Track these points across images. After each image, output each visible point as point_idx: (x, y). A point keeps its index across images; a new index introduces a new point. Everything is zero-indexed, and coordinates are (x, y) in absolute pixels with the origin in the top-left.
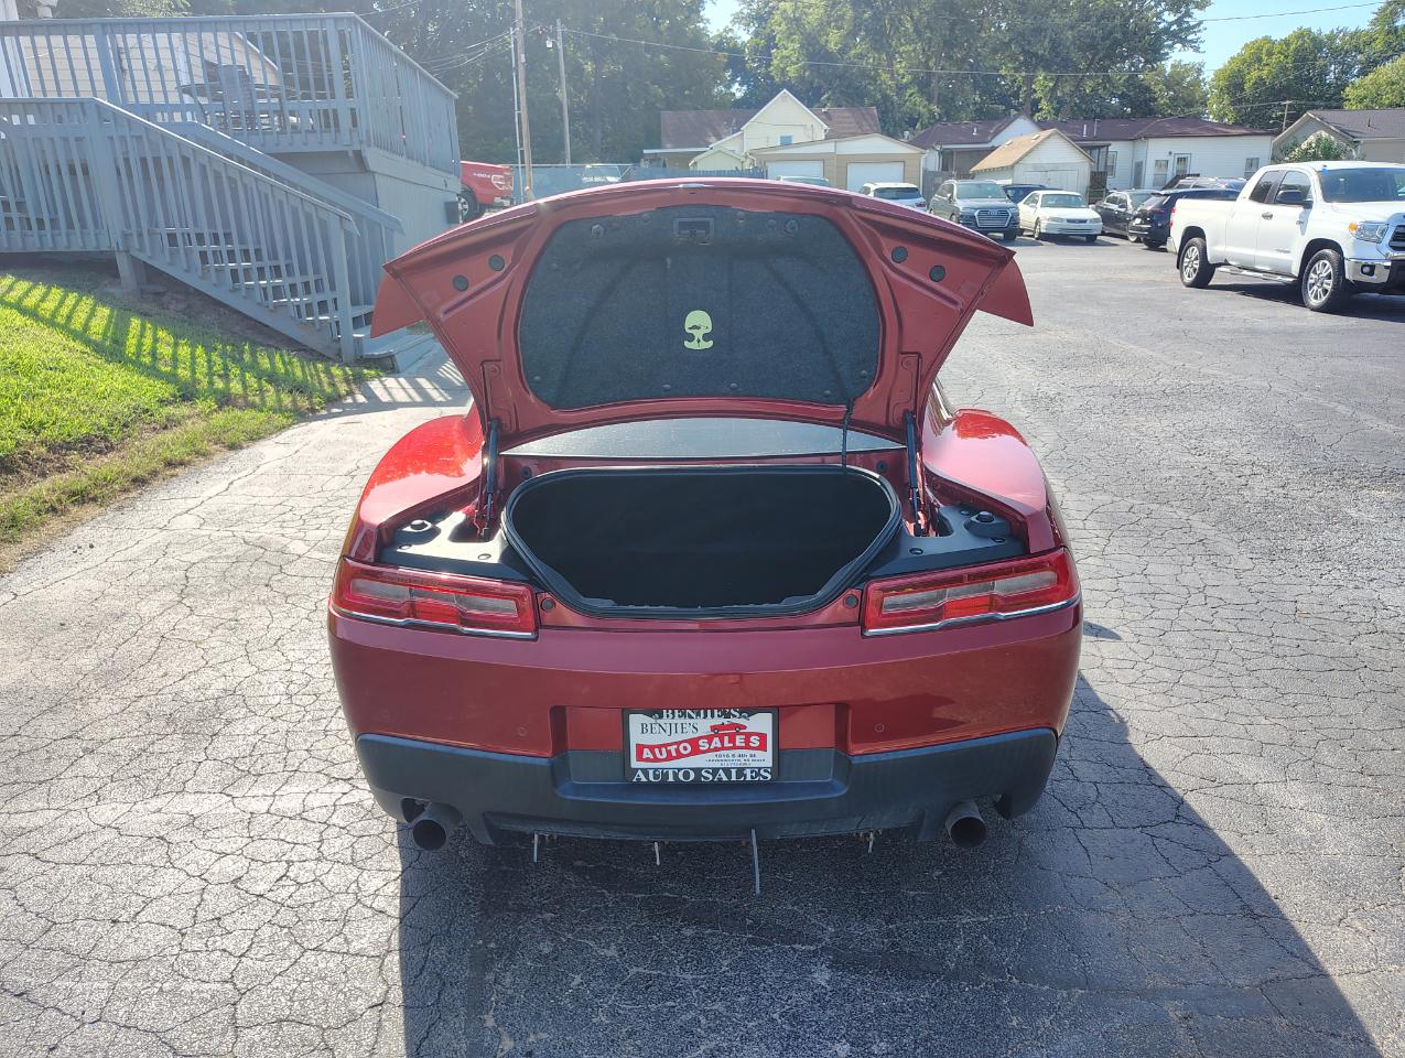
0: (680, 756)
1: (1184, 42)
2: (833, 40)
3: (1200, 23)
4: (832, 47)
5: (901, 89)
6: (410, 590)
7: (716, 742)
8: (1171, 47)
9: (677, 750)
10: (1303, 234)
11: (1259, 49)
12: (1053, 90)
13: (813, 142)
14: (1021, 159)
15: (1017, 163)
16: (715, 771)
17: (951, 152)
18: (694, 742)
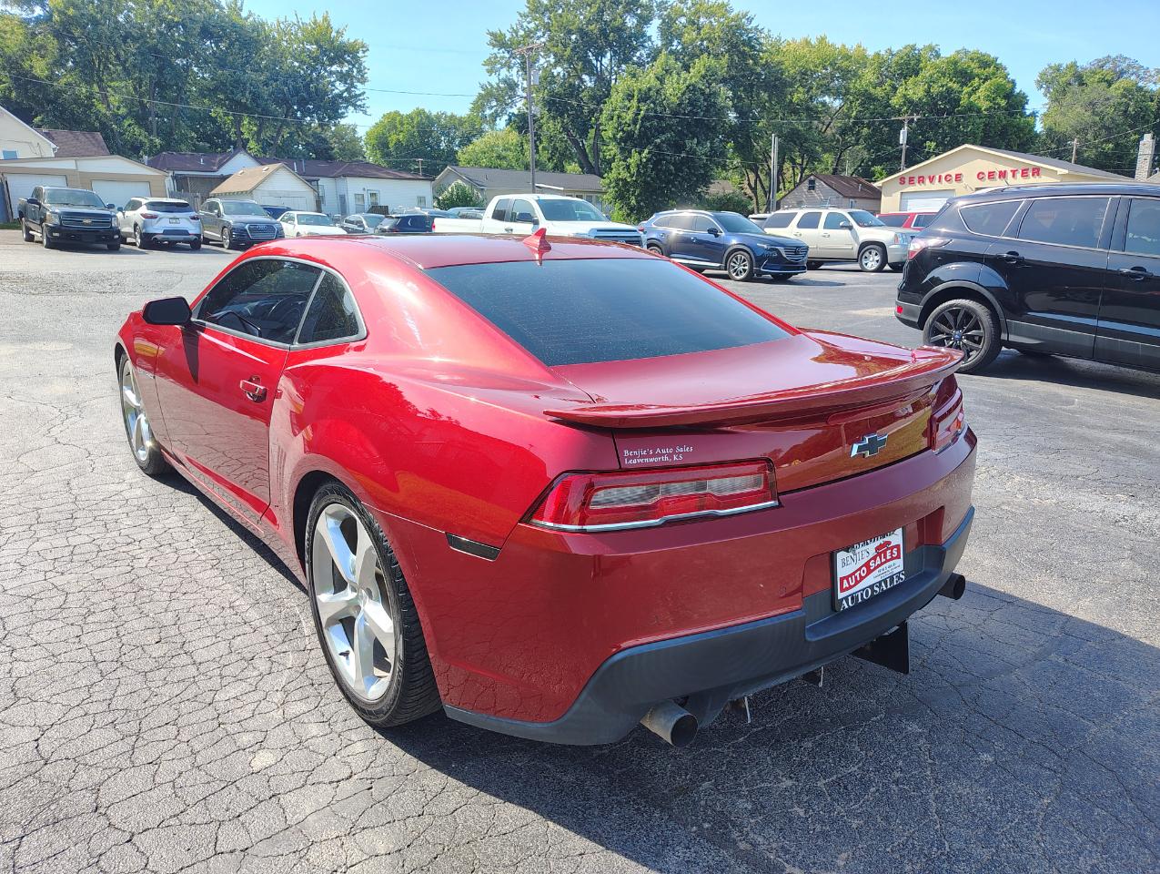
0: (862, 578)
1: (355, 106)
3: (364, 93)
5: (118, 119)
7: (878, 561)
8: (346, 108)
9: (860, 575)
12: (258, 133)
13: (42, 159)
14: (258, 185)
15: (254, 189)
16: (880, 584)
17: (185, 177)
18: (868, 565)
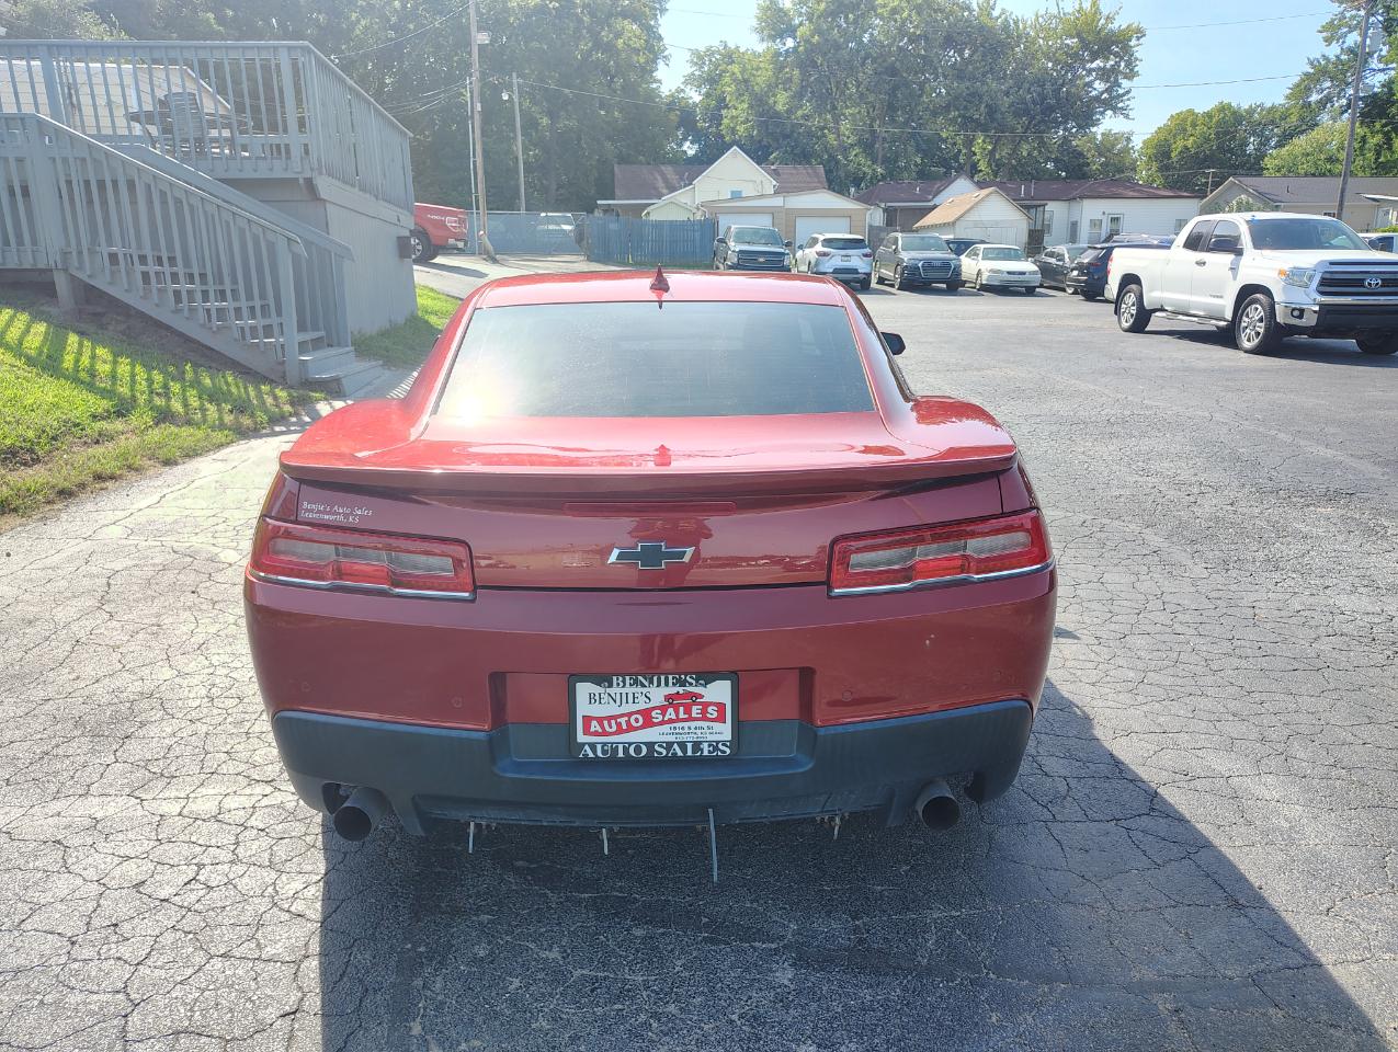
0: (630, 728)
1: (1115, 109)
2: (781, 101)
3: (1128, 92)
4: (780, 107)
5: (845, 150)
6: (337, 549)
7: (671, 714)
8: (1102, 113)
9: (628, 722)
10: (1235, 278)
11: (1184, 120)
12: (992, 153)
13: (763, 196)
14: (961, 216)
15: (958, 219)
16: (670, 745)
17: (895, 209)
18: (646, 713)
